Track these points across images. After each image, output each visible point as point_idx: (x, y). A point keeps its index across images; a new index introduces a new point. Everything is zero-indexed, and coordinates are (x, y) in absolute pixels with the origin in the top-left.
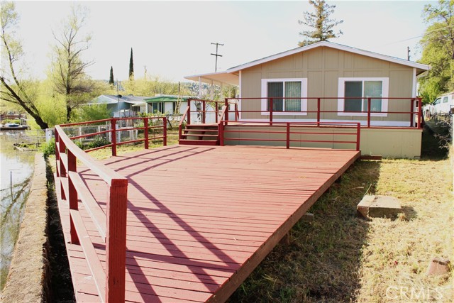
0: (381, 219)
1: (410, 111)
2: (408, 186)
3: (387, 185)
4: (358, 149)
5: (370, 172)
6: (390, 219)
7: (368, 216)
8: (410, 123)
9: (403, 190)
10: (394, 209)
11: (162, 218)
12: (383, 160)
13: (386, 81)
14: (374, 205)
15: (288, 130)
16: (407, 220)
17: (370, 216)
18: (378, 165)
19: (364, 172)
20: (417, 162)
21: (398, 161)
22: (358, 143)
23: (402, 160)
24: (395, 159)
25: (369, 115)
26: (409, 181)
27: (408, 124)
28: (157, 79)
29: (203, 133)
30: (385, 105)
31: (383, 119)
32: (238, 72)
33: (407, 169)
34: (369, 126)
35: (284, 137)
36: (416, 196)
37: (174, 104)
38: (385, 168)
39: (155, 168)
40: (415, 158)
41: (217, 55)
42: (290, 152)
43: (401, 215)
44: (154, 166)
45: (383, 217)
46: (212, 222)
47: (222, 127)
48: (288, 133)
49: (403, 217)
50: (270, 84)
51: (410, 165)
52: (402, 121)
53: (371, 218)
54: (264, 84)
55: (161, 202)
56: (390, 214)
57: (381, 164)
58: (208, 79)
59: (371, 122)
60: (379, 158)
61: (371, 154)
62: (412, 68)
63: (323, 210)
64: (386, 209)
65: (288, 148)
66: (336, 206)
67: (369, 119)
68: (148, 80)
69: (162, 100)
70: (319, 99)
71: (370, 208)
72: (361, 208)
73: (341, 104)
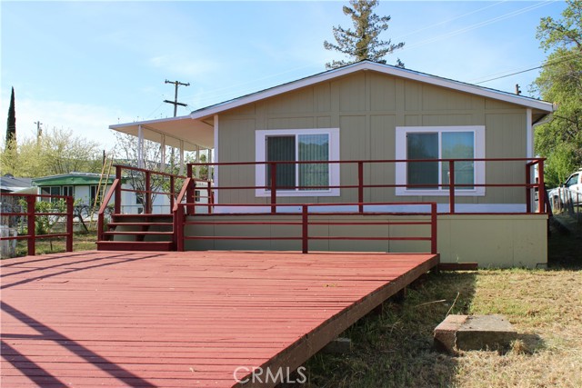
0: (480, 352)
1: (524, 182)
2: (527, 304)
3: (489, 305)
4: (434, 250)
5: (459, 288)
6: (496, 352)
7: (455, 349)
8: (525, 206)
9: (518, 311)
10: (504, 334)
11: (45, 347)
12: (479, 271)
13: (479, 132)
14: (466, 328)
15: (305, 220)
16: (529, 352)
17: (458, 348)
18: (472, 277)
19: (448, 287)
20: (542, 272)
21: (507, 271)
22: (434, 239)
23: (516, 270)
24: (502, 269)
25: (452, 193)
26: (529, 298)
27: (523, 208)
28: (61, 146)
29: (146, 228)
30: (480, 173)
31: (478, 200)
32: (211, 117)
33: (525, 281)
34: (452, 212)
35: (298, 231)
36: (543, 318)
37: (93, 189)
38: (485, 282)
39: (44, 280)
40: (538, 266)
41: (176, 104)
42: (308, 258)
43: (517, 343)
44: (42, 277)
45: (484, 349)
46: (148, 349)
47: (182, 216)
48: (305, 224)
49: (520, 347)
50: (270, 140)
51: (529, 276)
52: (512, 203)
53: (461, 352)
54: (261, 138)
55: (46, 324)
56: (498, 342)
57: (478, 276)
58: (156, 131)
59: (456, 205)
60: (474, 267)
61: (458, 260)
62: (525, 108)
63: (370, 342)
64: (488, 333)
65: (305, 251)
66: (394, 336)
67: (452, 199)
68: (44, 148)
69: (69, 182)
70: (361, 163)
71: (458, 333)
72: (441, 333)
73: (401, 173)
